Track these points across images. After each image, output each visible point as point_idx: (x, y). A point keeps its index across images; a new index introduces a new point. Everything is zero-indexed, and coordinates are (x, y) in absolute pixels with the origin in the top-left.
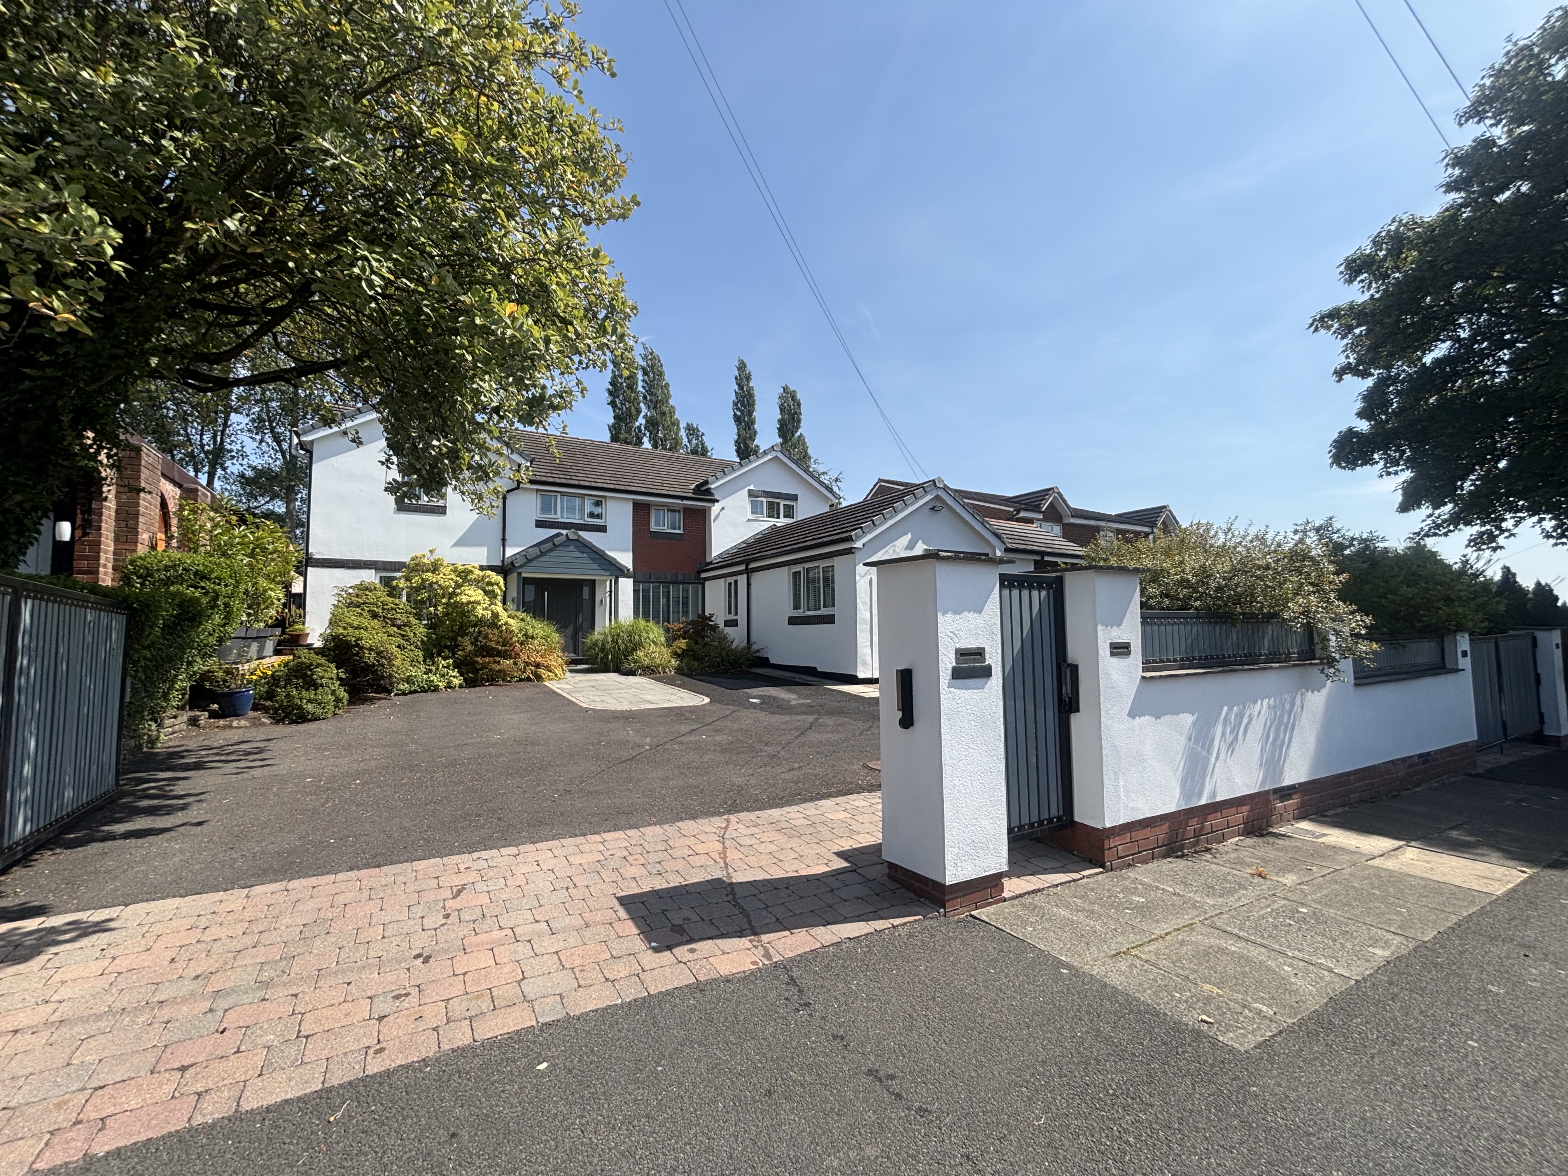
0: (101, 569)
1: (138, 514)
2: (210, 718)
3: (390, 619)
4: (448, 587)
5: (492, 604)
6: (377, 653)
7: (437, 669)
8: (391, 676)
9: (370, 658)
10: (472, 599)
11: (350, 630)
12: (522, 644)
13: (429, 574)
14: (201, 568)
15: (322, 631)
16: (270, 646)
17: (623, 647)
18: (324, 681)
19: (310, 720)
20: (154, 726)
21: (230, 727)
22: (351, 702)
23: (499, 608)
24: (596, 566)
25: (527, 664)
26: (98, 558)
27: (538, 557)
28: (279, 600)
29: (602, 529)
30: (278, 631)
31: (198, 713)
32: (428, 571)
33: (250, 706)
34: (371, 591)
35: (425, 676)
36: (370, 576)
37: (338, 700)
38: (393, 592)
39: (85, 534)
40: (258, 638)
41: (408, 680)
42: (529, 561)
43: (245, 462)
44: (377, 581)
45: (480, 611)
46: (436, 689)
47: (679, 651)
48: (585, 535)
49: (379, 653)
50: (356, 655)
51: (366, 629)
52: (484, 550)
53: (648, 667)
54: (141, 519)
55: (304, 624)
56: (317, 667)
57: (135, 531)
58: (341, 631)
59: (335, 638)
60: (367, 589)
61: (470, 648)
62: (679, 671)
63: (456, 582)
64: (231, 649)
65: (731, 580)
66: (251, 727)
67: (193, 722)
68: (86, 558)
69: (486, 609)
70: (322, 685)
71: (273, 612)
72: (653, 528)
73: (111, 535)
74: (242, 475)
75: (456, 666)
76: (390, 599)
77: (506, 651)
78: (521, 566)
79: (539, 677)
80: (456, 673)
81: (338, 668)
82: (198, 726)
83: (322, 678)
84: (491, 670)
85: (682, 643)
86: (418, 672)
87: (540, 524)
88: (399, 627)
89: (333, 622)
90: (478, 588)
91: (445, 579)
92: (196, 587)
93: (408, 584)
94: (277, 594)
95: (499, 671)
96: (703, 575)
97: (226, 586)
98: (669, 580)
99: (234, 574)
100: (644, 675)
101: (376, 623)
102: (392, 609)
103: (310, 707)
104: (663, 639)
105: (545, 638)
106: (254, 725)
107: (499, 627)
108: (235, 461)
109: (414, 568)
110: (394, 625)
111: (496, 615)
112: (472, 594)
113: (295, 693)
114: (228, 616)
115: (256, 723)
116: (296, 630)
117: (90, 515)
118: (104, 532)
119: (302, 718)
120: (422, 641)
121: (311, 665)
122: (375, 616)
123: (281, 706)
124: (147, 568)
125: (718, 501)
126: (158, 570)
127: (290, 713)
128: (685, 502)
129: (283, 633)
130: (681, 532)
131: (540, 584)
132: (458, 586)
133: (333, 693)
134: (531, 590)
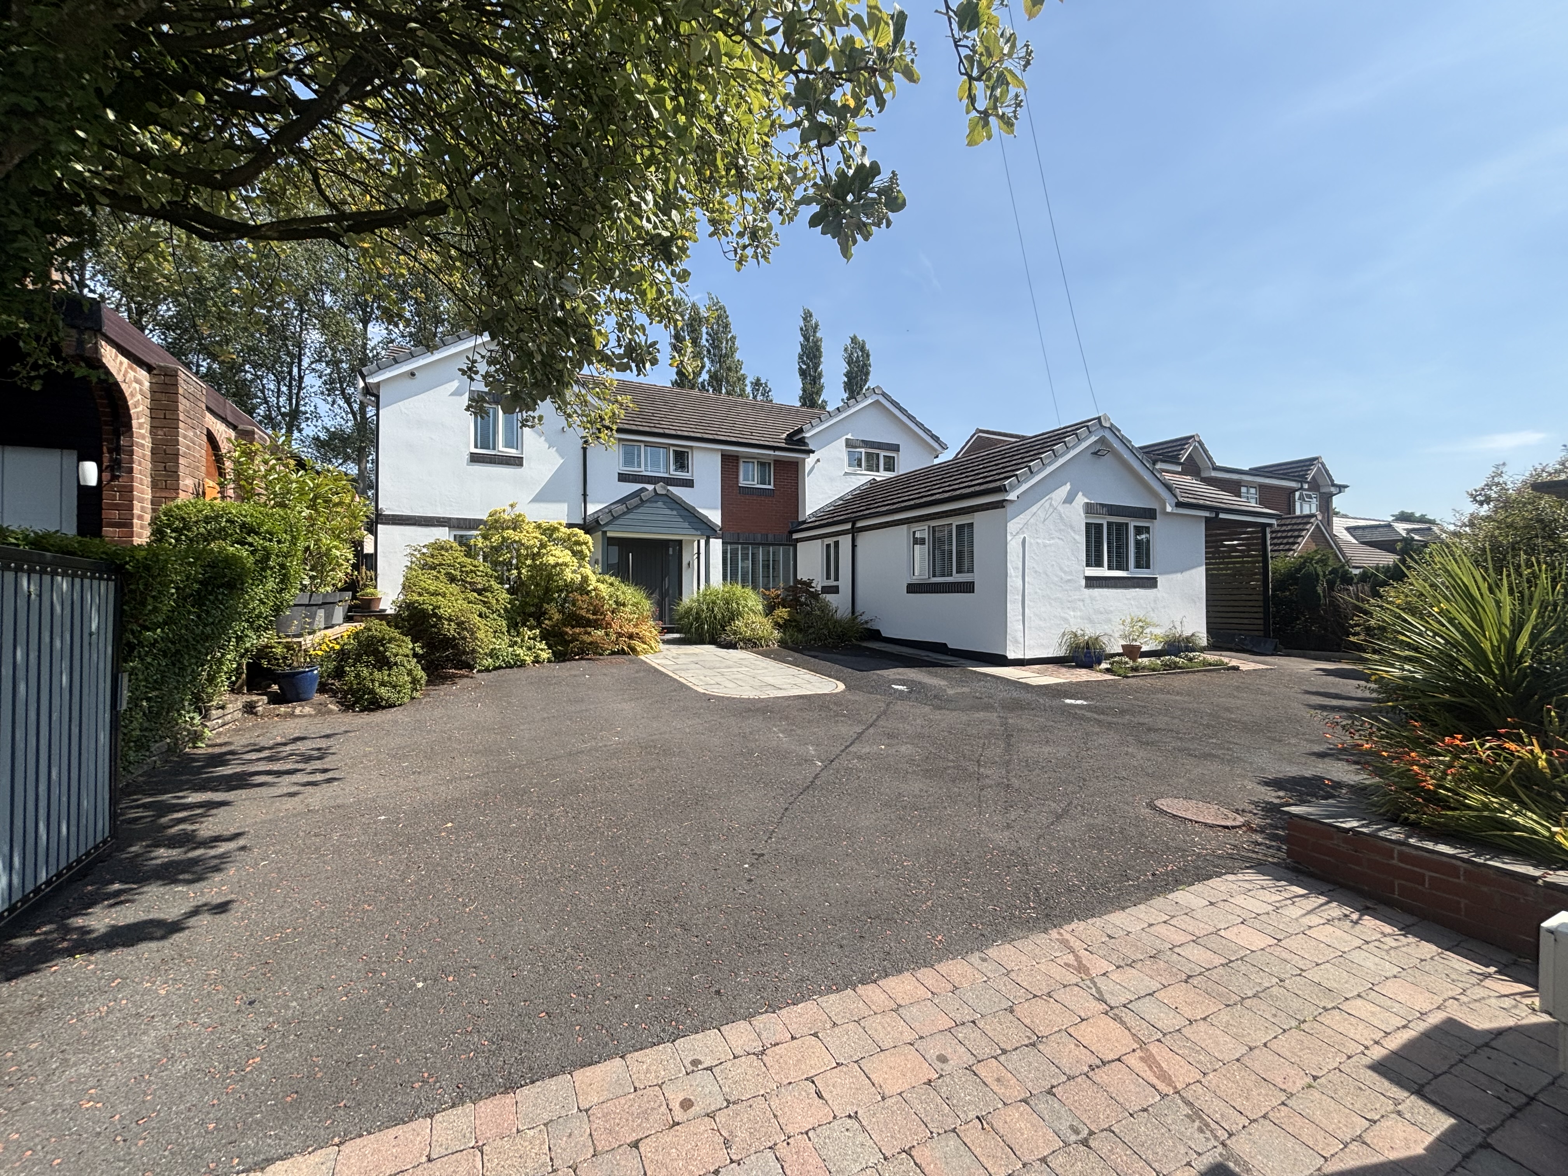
0: (135, 521)
1: (177, 455)
2: (269, 703)
3: (470, 583)
4: (532, 547)
5: (580, 566)
6: (457, 624)
7: (523, 641)
8: (474, 651)
9: (450, 629)
10: (560, 561)
11: (426, 597)
12: (613, 612)
13: (511, 531)
14: (248, 519)
15: (394, 598)
16: (339, 613)
17: (719, 616)
18: (399, 659)
19: (384, 708)
20: (197, 719)
21: (292, 715)
22: (429, 682)
23: (588, 570)
24: (686, 525)
25: (620, 635)
26: (131, 508)
27: (624, 513)
28: (348, 561)
29: (689, 483)
30: (348, 595)
31: (255, 698)
32: (508, 528)
33: (316, 687)
34: (447, 550)
35: (510, 649)
36: (443, 534)
37: (415, 681)
38: (470, 552)
39: (114, 478)
40: (324, 604)
41: (492, 654)
42: (615, 518)
43: (319, 423)
44: (452, 539)
45: (568, 575)
46: (522, 664)
47: (781, 621)
48: (675, 490)
49: (460, 624)
50: (434, 626)
51: (444, 596)
52: (564, 507)
53: (749, 640)
54: (182, 461)
55: (376, 587)
56: (390, 642)
57: (174, 475)
58: (416, 597)
59: (409, 606)
60: (442, 548)
61: (557, 616)
62: (783, 643)
63: (541, 541)
64: (291, 619)
65: (830, 541)
66: (316, 715)
67: (250, 709)
68: (116, 507)
69: (574, 572)
70: (396, 664)
71: (341, 575)
72: (742, 483)
73: (147, 480)
74: (317, 439)
75: (544, 637)
76: (469, 560)
77: (596, 621)
78: (607, 524)
79: (633, 649)
80: (543, 646)
81: (414, 642)
82: (256, 714)
83: (396, 655)
84: (583, 642)
85: (783, 613)
86: (502, 644)
87: (623, 478)
88: (480, 592)
89: (406, 587)
90: (566, 548)
91: (530, 537)
92: (242, 543)
93: (488, 543)
94: (344, 553)
95: (591, 643)
96: (795, 536)
97: (279, 542)
98: (758, 541)
99: (291, 529)
100: (746, 649)
101: (454, 588)
102: (472, 571)
103: (383, 691)
104: (760, 607)
105: (635, 605)
106: (320, 713)
107: (588, 593)
108: (309, 423)
109: (494, 524)
110: (474, 591)
111: (585, 579)
112: (558, 555)
113: (365, 672)
114: (285, 580)
115: (322, 711)
116: (367, 594)
117: (118, 454)
118: (136, 475)
119: (375, 704)
120: (506, 609)
121: (383, 639)
122: (452, 579)
123: (350, 689)
124: (183, 519)
125: (813, 452)
126: (196, 522)
127: (362, 697)
128: (777, 453)
129: (354, 598)
130: (771, 487)
131: (624, 544)
132: (543, 546)
133: (410, 673)
134: (614, 550)
